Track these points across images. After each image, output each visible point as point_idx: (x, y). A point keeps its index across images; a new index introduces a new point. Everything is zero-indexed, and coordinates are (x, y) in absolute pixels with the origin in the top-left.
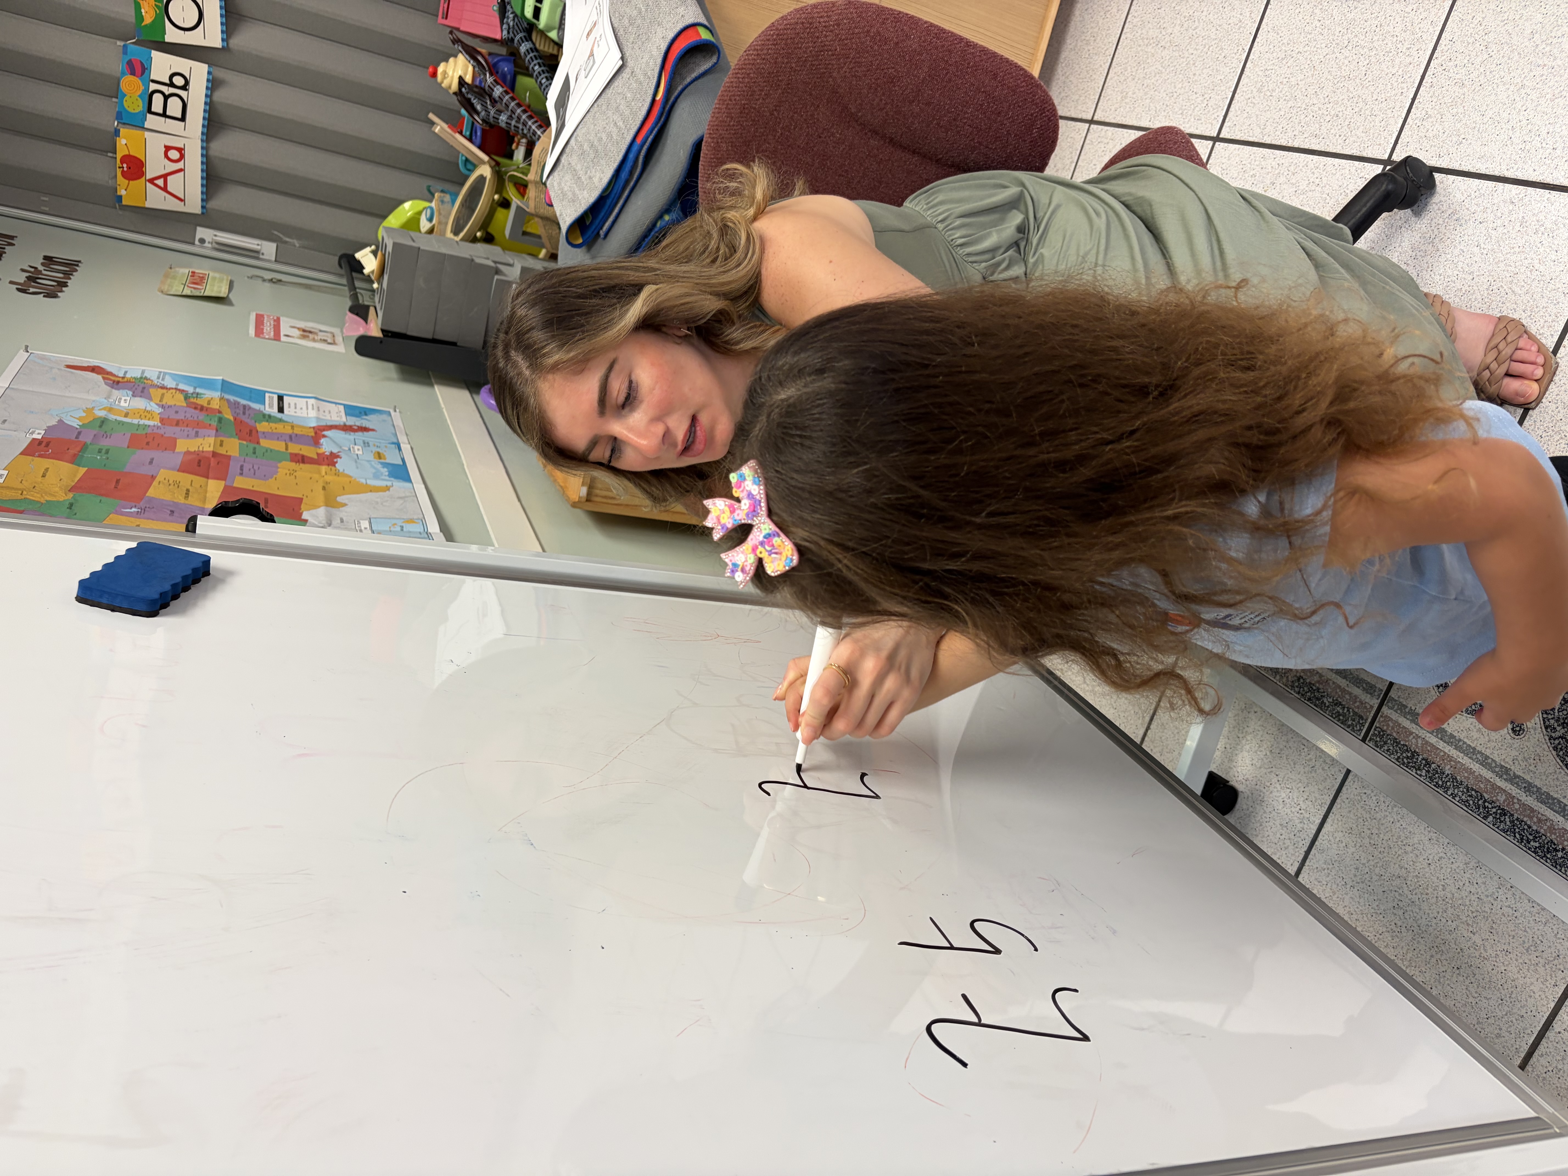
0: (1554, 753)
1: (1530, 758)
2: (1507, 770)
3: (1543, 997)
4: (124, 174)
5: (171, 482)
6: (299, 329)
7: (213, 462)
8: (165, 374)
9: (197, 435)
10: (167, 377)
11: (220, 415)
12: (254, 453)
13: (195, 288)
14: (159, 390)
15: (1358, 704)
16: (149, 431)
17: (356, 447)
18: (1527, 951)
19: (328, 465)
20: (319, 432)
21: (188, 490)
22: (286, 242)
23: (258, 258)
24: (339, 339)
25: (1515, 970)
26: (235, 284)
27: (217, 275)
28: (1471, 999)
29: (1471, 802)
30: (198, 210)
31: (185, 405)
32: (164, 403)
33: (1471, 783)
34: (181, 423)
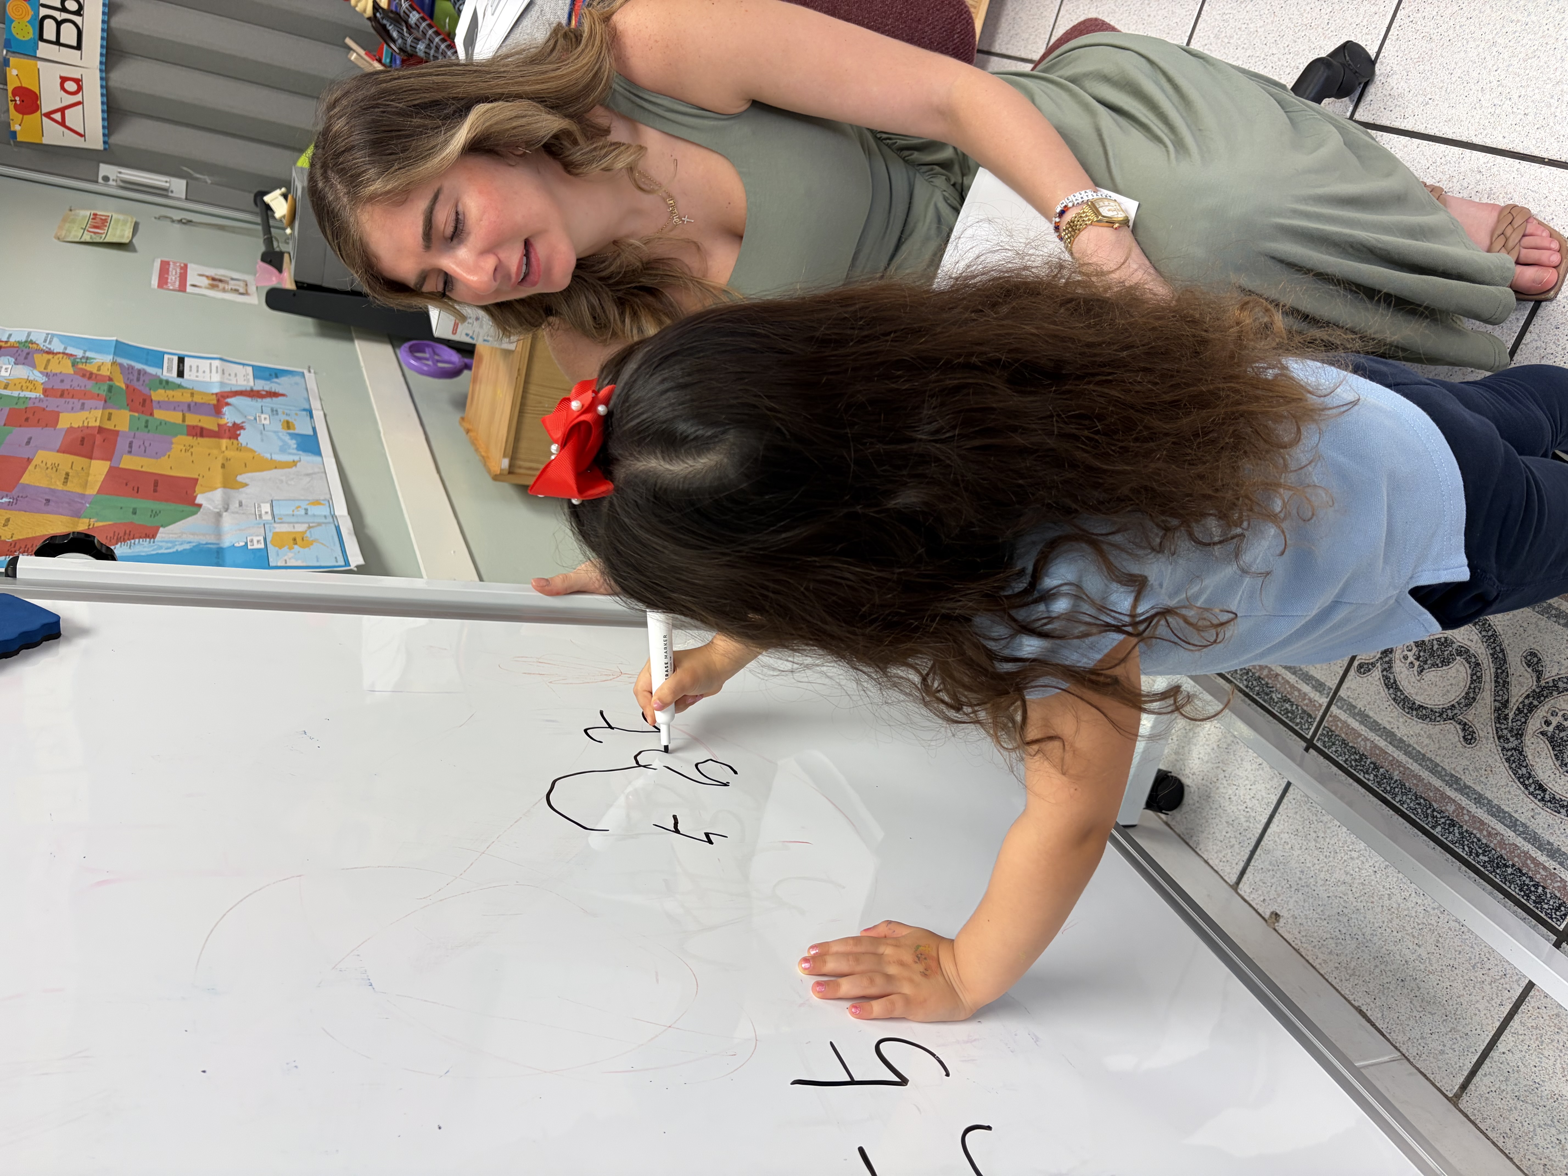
0: (1507, 765)
1: (1481, 769)
2: (1457, 780)
3: (1488, 1015)
4: (16, 107)
5: (48, 465)
6: (207, 277)
7: (99, 439)
8: (53, 335)
9: (83, 407)
10: (55, 340)
11: (111, 383)
12: (146, 427)
13: (95, 233)
14: (45, 355)
15: (1306, 701)
16: (30, 404)
17: (263, 416)
18: (1474, 968)
19: (230, 438)
20: (221, 400)
21: (67, 474)
22: (197, 179)
23: (167, 197)
24: (252, 289)
25: (1461, 987)
26: (140, 227)
27: (121, 217)
28: (1415, 1013)
29: (1419, 810)
30: (100, 146)
31: (72, 372)
32: (49, 371)
33: (1420, 790)
34: (66, 393)
